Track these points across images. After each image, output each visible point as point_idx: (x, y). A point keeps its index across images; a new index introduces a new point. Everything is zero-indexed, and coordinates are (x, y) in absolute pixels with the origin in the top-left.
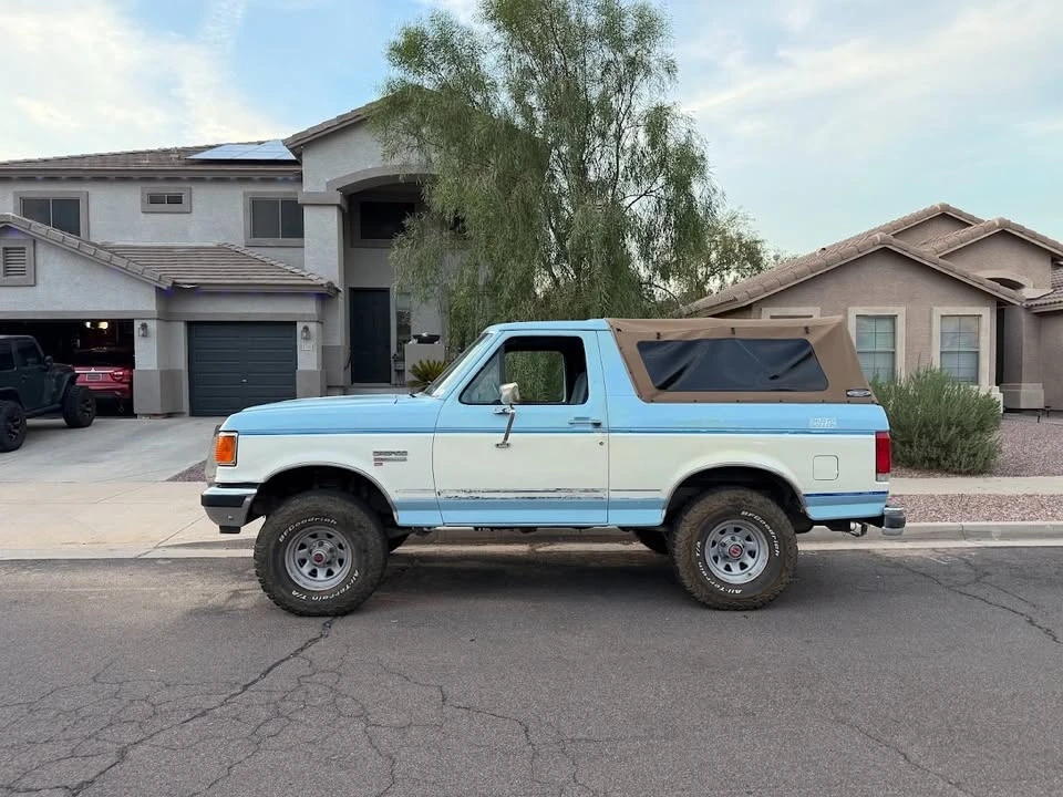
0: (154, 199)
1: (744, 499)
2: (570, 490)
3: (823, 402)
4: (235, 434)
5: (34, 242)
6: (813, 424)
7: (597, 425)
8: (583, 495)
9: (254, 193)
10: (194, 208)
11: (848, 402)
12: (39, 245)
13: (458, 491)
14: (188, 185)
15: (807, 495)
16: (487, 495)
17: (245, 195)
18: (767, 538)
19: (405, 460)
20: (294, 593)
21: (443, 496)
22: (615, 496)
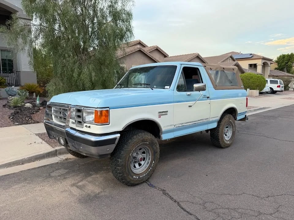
1: (230, 117)
4: (108, 109)
6: (239, 95)
7: (208, 97)
13: (179, 124)
15: (238, 114)
16: (186, 124)
18: (232, 126)
19: (167, 114)
21: (176, 126)
22: (211, 120)
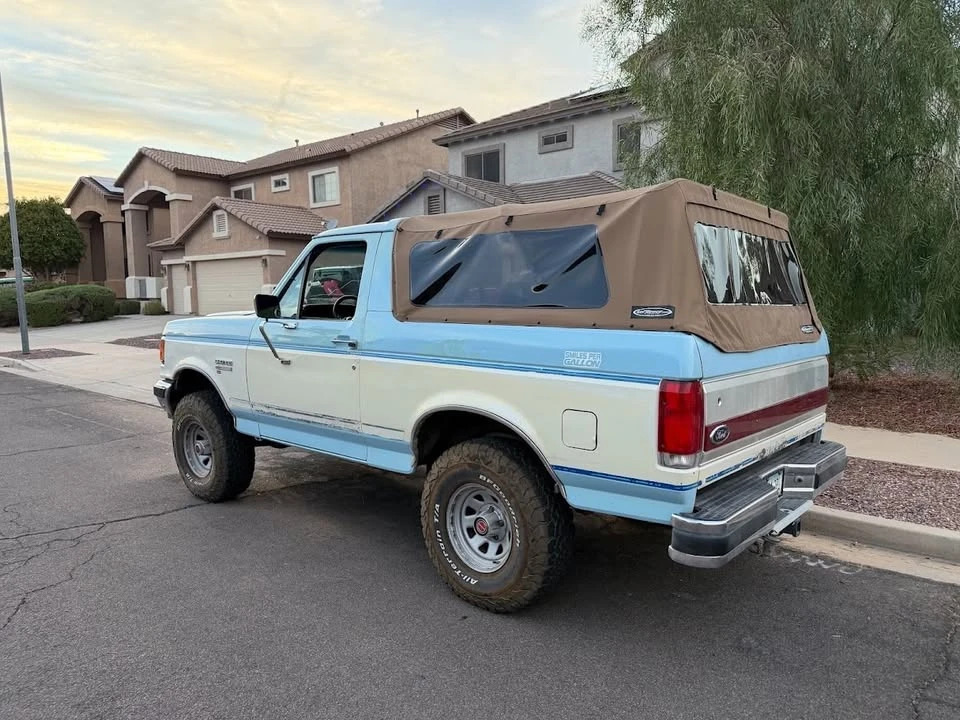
0: (547, 141)
1: (483, 458)
2: (332, 418)
3: (594, 326)
5: (445, 190)
6: (568, 360)
7: (353, 345)
8: (343, 425)
9: (618, 120)
10: (575, 144)
11: (632, 327)
12: (448, 193)
13: (262, 405)
14: (572, 123)
15: (557, 468)
17: (614, 124)
18: (509, 518)
19: (231, 370)
20: (188, 475)
21: (255, 408)
22: (367, 431)
